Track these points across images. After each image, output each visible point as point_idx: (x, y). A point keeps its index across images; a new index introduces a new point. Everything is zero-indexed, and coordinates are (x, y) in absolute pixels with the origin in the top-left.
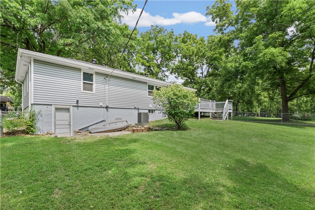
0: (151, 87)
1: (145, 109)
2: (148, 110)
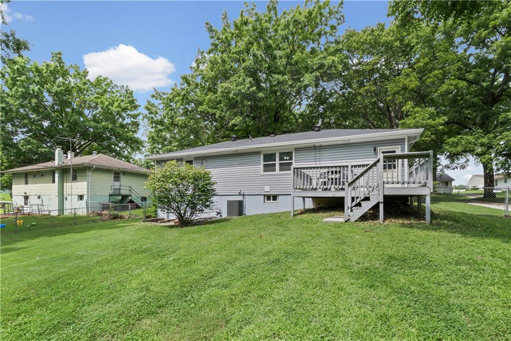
0: (269, 157)
1: (258, 195)
2: (265, 195)
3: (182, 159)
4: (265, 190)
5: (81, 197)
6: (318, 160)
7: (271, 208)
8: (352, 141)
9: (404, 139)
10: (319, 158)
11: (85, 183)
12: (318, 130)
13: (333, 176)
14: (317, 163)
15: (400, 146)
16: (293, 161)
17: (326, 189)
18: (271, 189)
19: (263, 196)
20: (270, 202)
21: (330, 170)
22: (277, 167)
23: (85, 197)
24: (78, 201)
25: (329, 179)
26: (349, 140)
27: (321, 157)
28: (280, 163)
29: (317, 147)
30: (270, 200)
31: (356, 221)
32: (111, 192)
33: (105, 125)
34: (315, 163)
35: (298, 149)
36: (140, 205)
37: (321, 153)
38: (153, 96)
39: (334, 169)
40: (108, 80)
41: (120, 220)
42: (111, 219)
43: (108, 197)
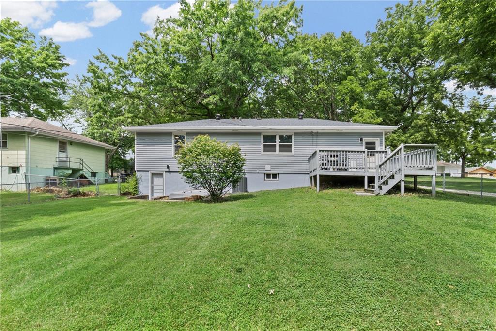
0: (269, 139)
1: (258, 173)
2: (265, 173)
3: (171, 133)
4: (266, 169)
5: (15, 170)
6: (316, 145)
7: (272, 185)
8: (344, 131)
9: (382, 133)
10: (316, 142)
11: (24, 152)
12: (302, 119)
13: (333, 159)
14: (314, 147)
15: (379, 138)
16: (293, 144)
17: (326, 169)
18: (272, 167)
19: (263, 175)
20: (269, 179)
21: (330, 153)
22: (278, 148)
23: (23, 171)
24: (9, 173)
25: (328, 161)
26: (342, 130)
27: (318, 142)
28: (280, 145)
29: (314, 133)
30: (270, 178)
31: (384, 194)
32: (56, 165)
33: (25, 82)
34: (312, 147)
35: (298, 134)
36: (93, 182)
37: (318, 138)
38: (98, 58)
39: (333, 153)
40: (20, 26)
41: (82, 197)
42: (72, 196)
43: (53, 170)
